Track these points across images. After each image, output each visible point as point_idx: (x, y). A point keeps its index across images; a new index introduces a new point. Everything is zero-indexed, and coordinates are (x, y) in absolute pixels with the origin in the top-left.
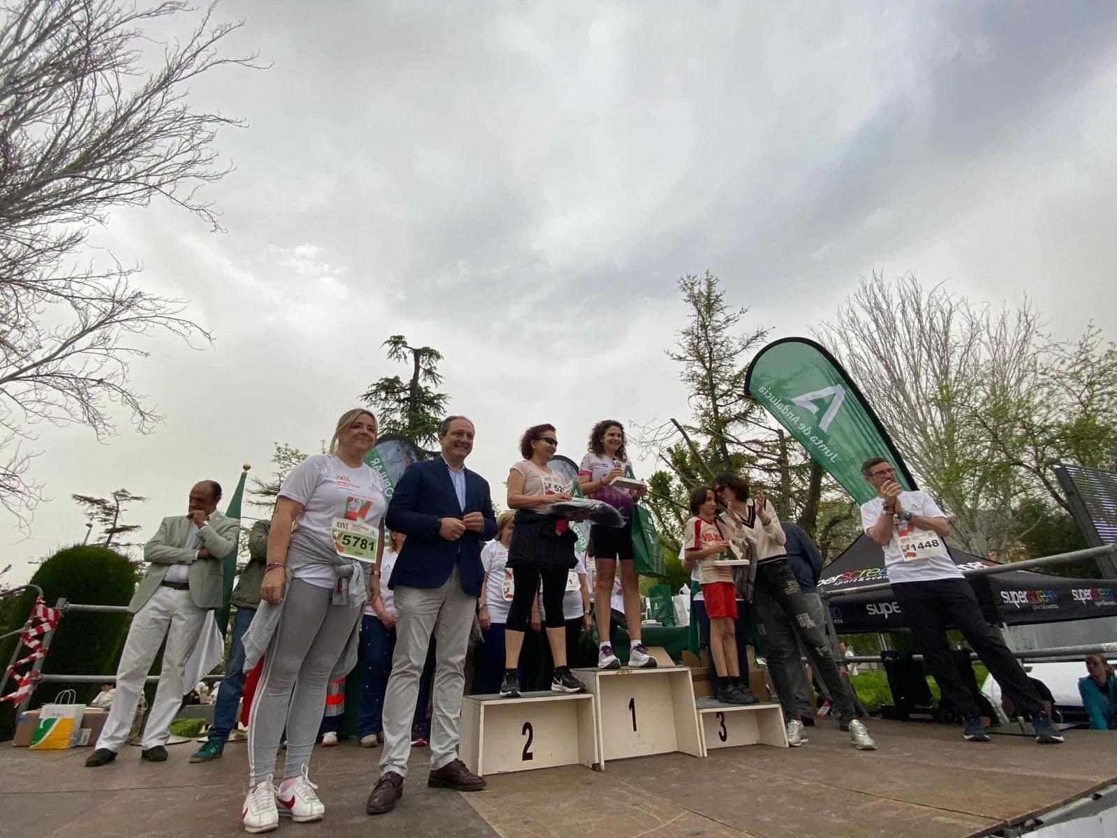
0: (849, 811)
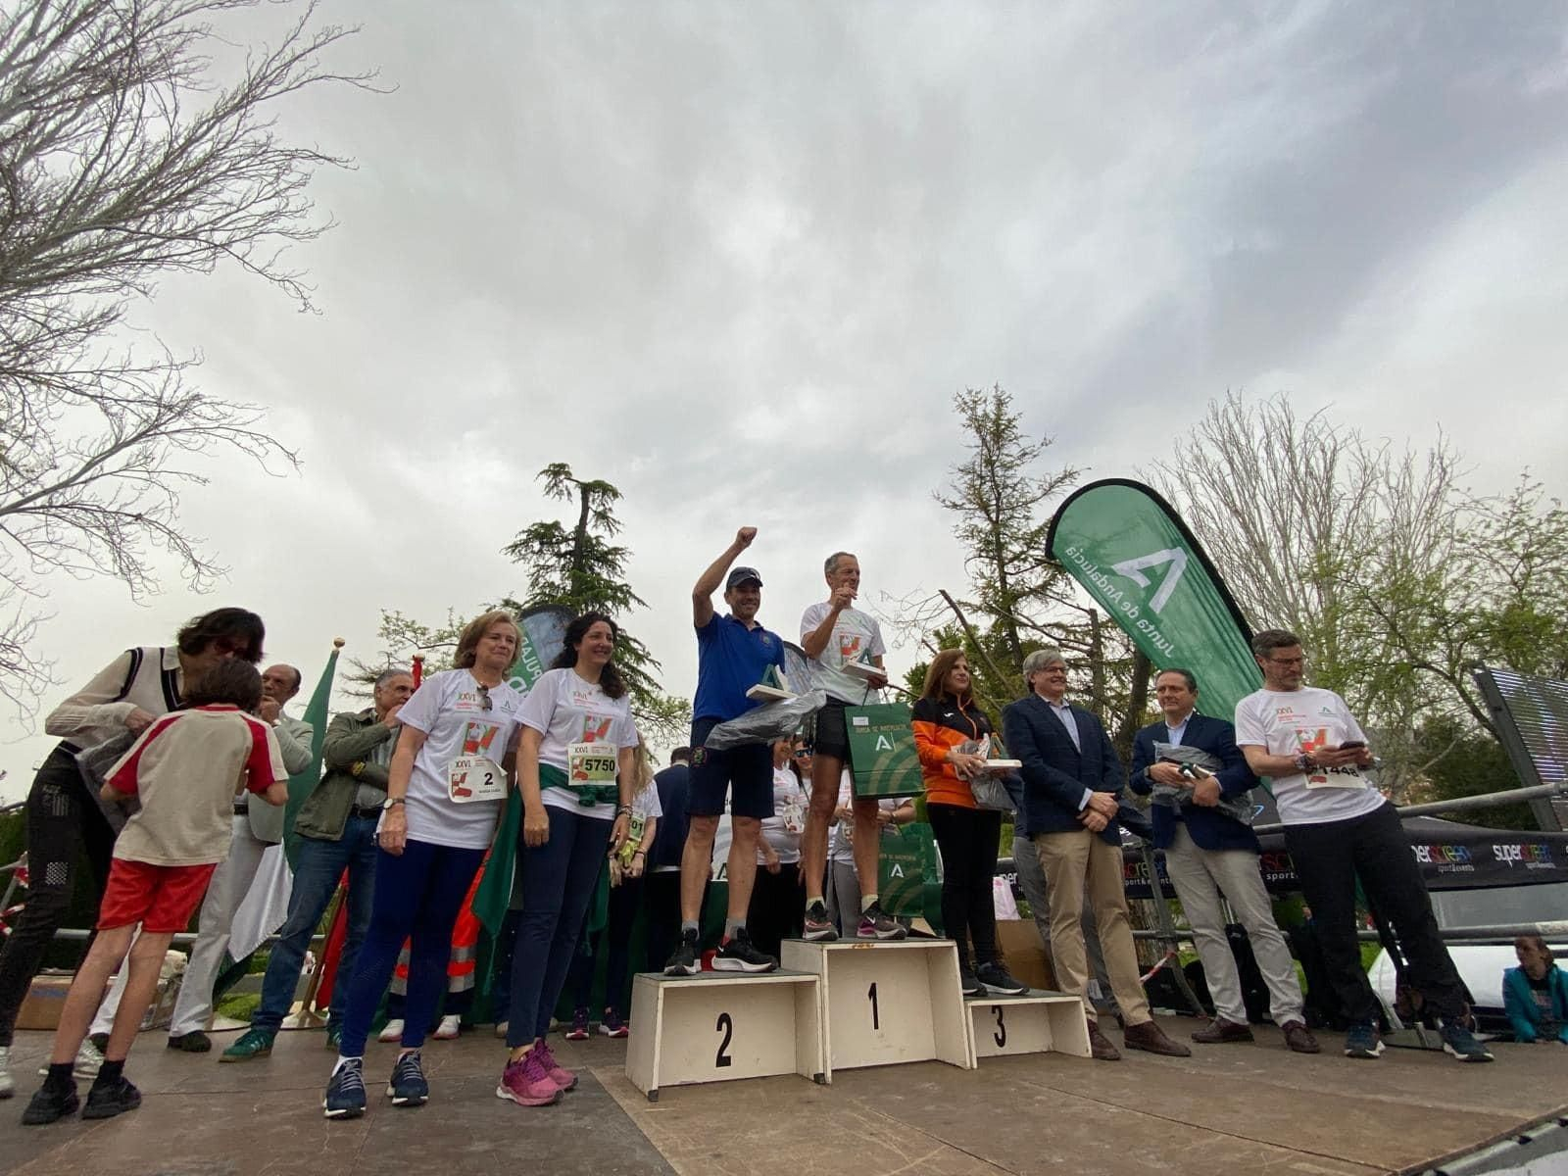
0: (1174, 1151)
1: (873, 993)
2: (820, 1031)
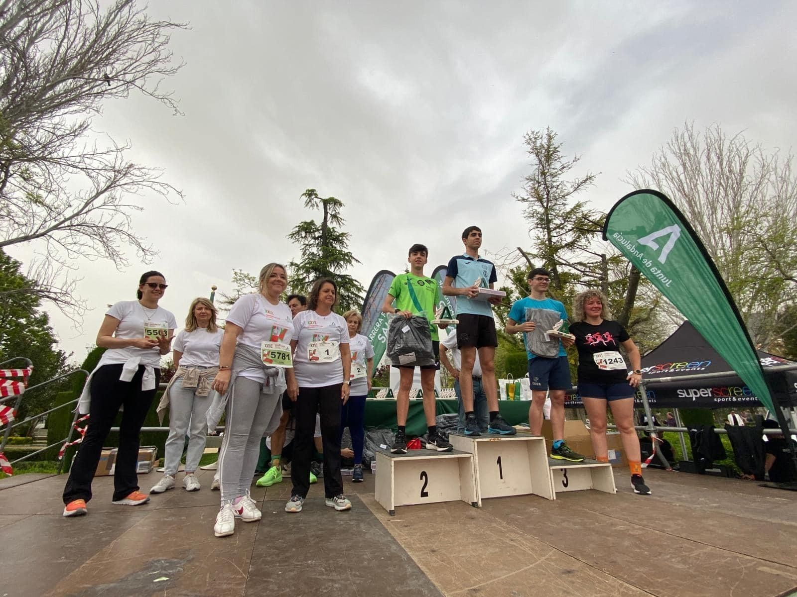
0: (685, 556)
1: (499, 461)
2: (474, 482)
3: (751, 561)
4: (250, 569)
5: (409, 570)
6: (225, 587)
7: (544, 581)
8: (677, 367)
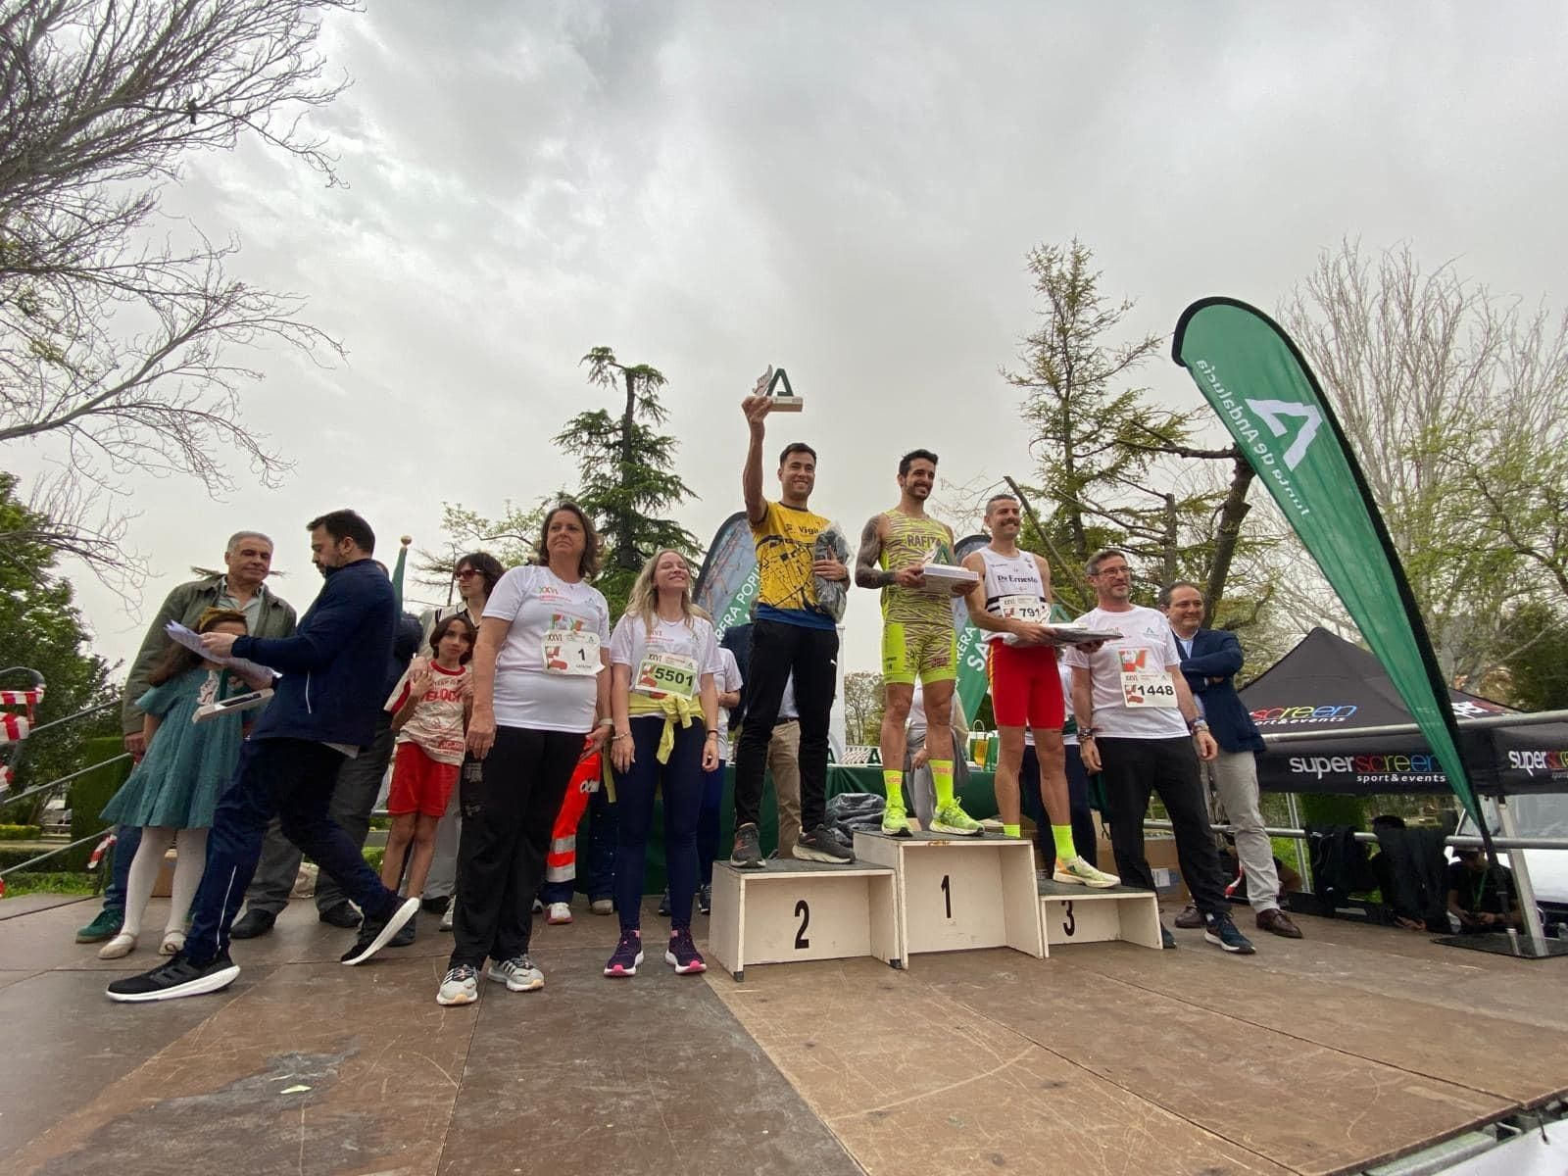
0: (1275, 1063)
1: (945, 885)
2: (896, 922)
3: (1396, 1076)
4: (465, 1073)
5: (763, 1077)
6: (416, 1103)
7: (1009, 1099)
8: (1293, 715)
